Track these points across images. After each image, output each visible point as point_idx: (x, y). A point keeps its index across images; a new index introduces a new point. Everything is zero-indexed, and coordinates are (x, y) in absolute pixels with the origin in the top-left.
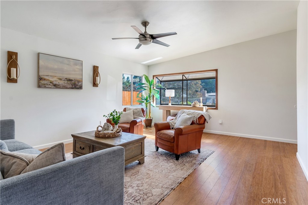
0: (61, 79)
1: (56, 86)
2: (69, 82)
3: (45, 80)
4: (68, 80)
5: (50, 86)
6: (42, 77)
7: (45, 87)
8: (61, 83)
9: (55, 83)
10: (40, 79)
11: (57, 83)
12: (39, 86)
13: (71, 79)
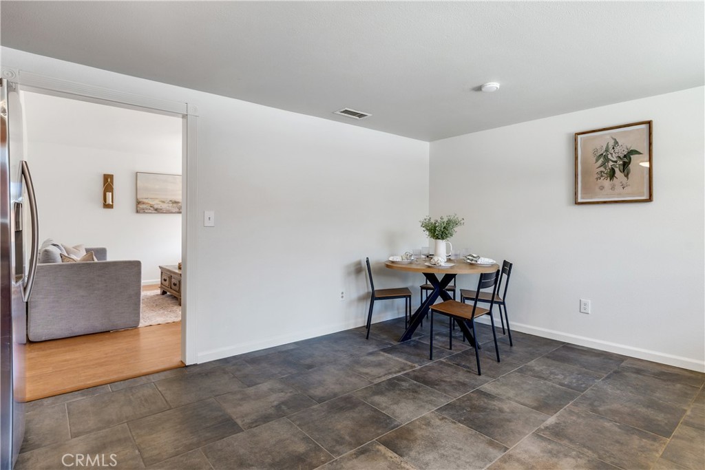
0: (163, 202)
1: (157, 211)
2: (175, 205)
3: (143, 203)
4: (173, 203)
5: (150, 211)
6: (140, 200)
7: (144, 212)
8: (164, 206)
9: (156, 207)
10: (138, 203)
11: (159, 207)
12: (137, 212)
13: (177, 200)
